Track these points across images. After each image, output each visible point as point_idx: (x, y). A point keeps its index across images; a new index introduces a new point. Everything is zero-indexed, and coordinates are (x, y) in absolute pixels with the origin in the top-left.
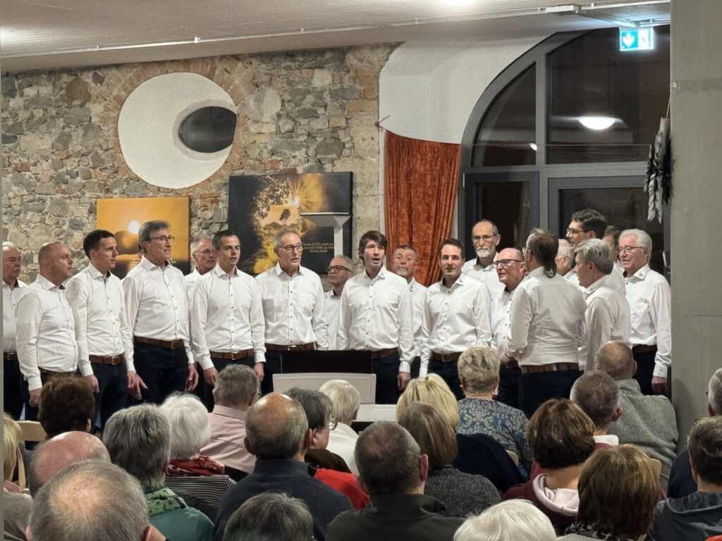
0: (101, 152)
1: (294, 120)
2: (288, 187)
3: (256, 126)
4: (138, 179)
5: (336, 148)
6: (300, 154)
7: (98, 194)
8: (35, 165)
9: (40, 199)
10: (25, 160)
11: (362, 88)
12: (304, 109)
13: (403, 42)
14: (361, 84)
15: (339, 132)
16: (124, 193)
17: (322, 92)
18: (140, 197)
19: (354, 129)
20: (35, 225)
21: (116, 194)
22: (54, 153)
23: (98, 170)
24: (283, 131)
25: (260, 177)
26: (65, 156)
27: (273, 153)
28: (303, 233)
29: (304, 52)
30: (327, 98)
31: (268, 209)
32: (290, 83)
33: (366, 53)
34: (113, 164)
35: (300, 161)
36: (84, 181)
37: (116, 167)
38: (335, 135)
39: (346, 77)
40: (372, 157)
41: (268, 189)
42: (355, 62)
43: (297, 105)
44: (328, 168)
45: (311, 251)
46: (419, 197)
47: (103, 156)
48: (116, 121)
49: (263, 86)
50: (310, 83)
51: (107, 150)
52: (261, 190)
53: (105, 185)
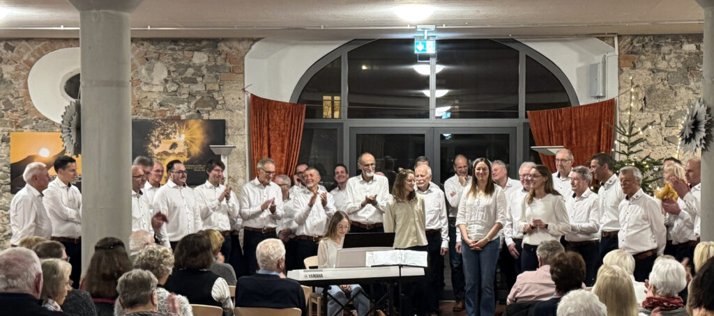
0: (11, 99)
1: (178, 84)
2: (176, 128)
3: (147, 86)
4: (47, 119)
5: (212, 104)
6: (184, 107)
7: (10, 128)
11: (231, 66)
12: (186, 77)
13: (263, 38)
14: (231, 64)
15: (214, 93)
16: (33, 128)
17: (201, 66)
18: (48, 131)
19: (225, 92)
21: (26, 129)
23: (9, 112)
24: (169, 91)
25: (153, 121)
27: (161, 105)
28: (188, 159)
29: (186, 40)
30: (205, 71)
31: (160, 142)
32: (174, 59)
33: (235, 44)
34: (24, 108)
35: (183, 111)
37: (26, 110)
38: (211, 95)
39: (219, 58)
40: (239, 110)
41: (159, 129)
42: (226, 49)
43: (180, 74)
44: (205, 116)
45: (195, 170)
46: (275, 137)
47: (13, 102)
48: (26, 77)
49: (153, 60)
50: (191, 61)
51: (16, 98)
52: (154, 129)
53: (16, 122)
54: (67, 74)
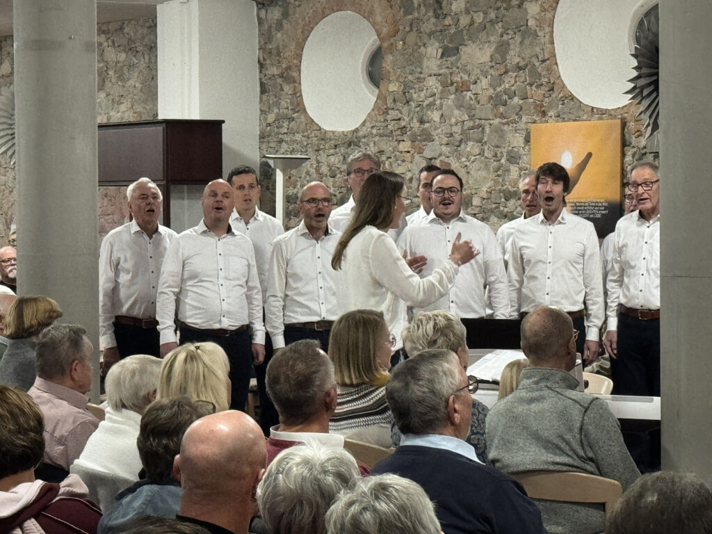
0: (537, 64)
4: (573, 98)
7: (535, 117)
8: (476, 83)
9: (480, 126)
10: (466, 77)
16: (559, 116)
18: (574, 120)
20: (475, 157)
21: (551, 117)
22: (492, 67)
23: (534, 88)
26: (503, 70)
34: (549, 80)
36: (521, 102)
37: (552, 82)
47: (539, 70)
48: (551, 25)
51: (543, 61)
53: (542, 106)
54: (637, 11)
